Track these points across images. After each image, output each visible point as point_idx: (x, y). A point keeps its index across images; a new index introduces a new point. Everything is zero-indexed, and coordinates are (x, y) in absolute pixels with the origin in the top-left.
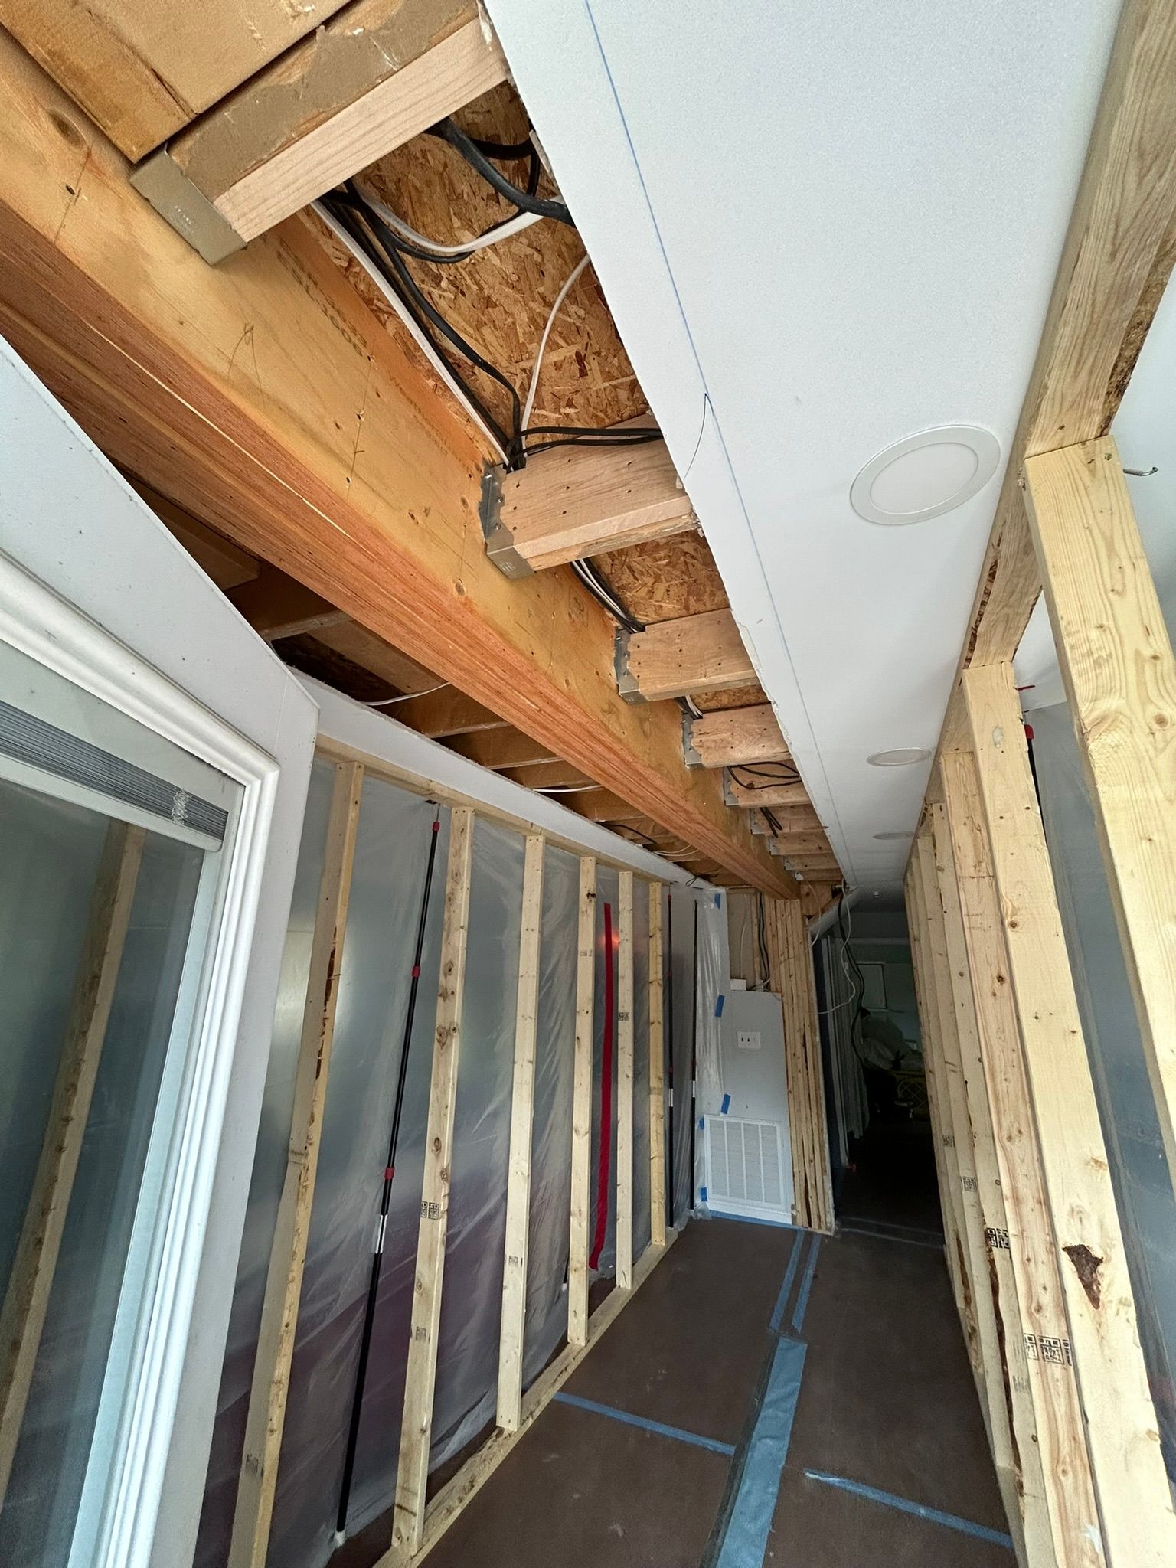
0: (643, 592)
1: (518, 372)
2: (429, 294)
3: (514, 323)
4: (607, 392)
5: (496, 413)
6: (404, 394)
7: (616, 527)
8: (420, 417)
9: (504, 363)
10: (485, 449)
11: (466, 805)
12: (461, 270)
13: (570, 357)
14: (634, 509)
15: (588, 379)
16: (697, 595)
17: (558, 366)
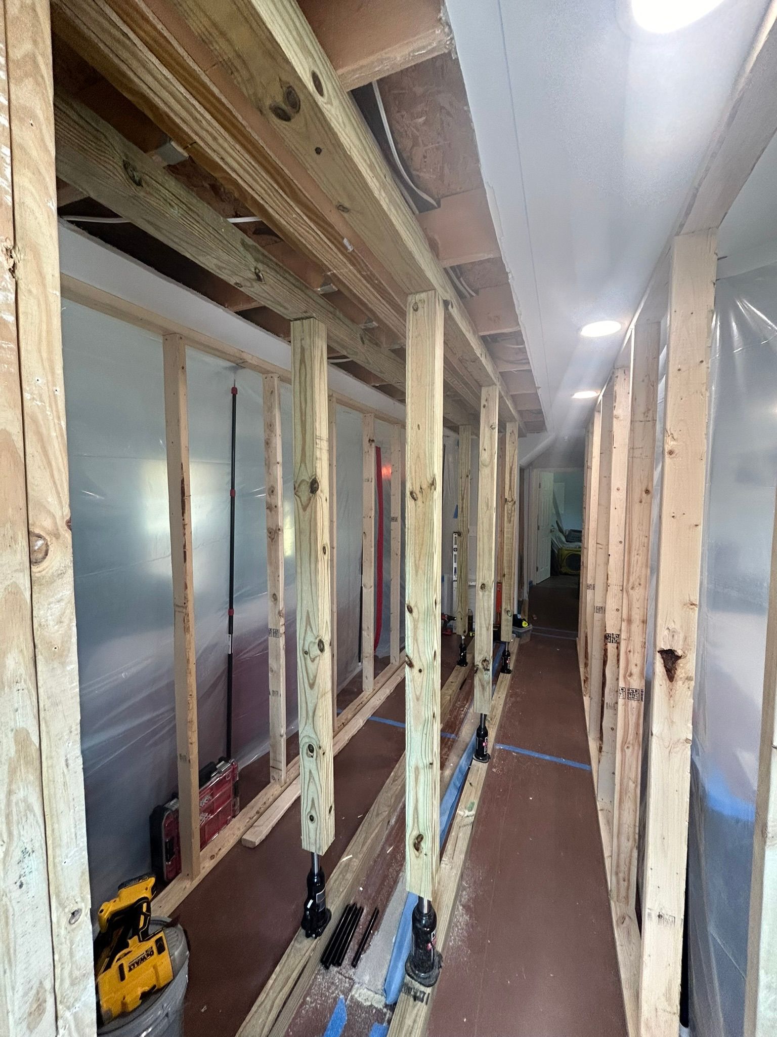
11: (272, 373)
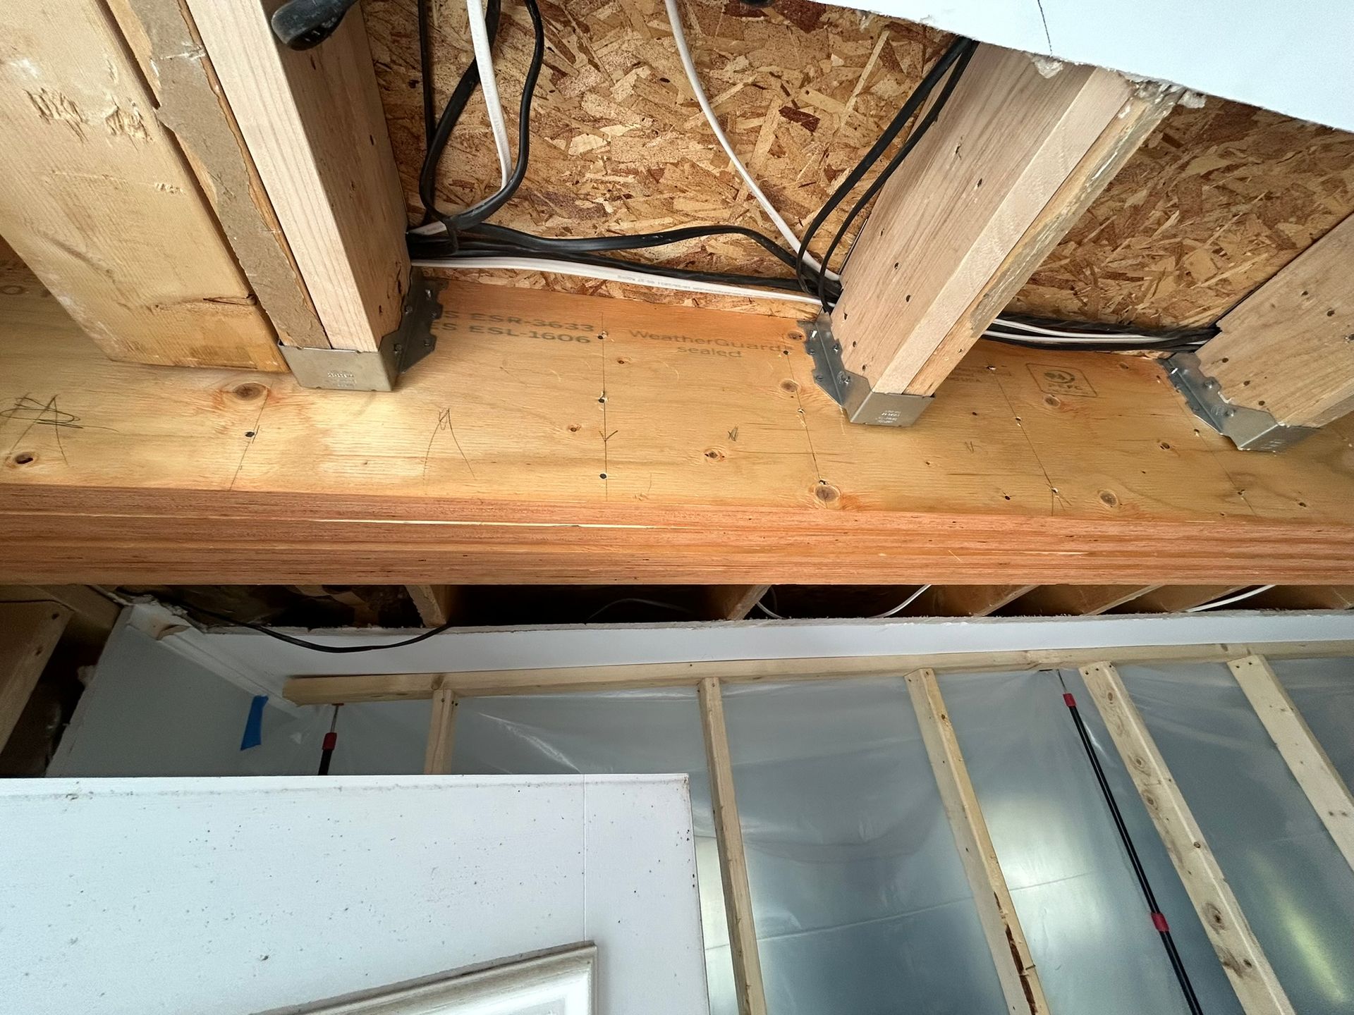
0: (1168, 285)
1: (746, 205)
2: (609, 231)
3: (693, 165)
4: (862, 109)
5: (768, 268)
6: (658, 337)
7: (996, 249)
8: (688, 345)
9: (726, 213)
10: (793, 311)
12: (606, 178)
13: (780, 126)
14: (1003, 197)
15: (824, 123)
16: (1293, 213)
17: (777, 152)
